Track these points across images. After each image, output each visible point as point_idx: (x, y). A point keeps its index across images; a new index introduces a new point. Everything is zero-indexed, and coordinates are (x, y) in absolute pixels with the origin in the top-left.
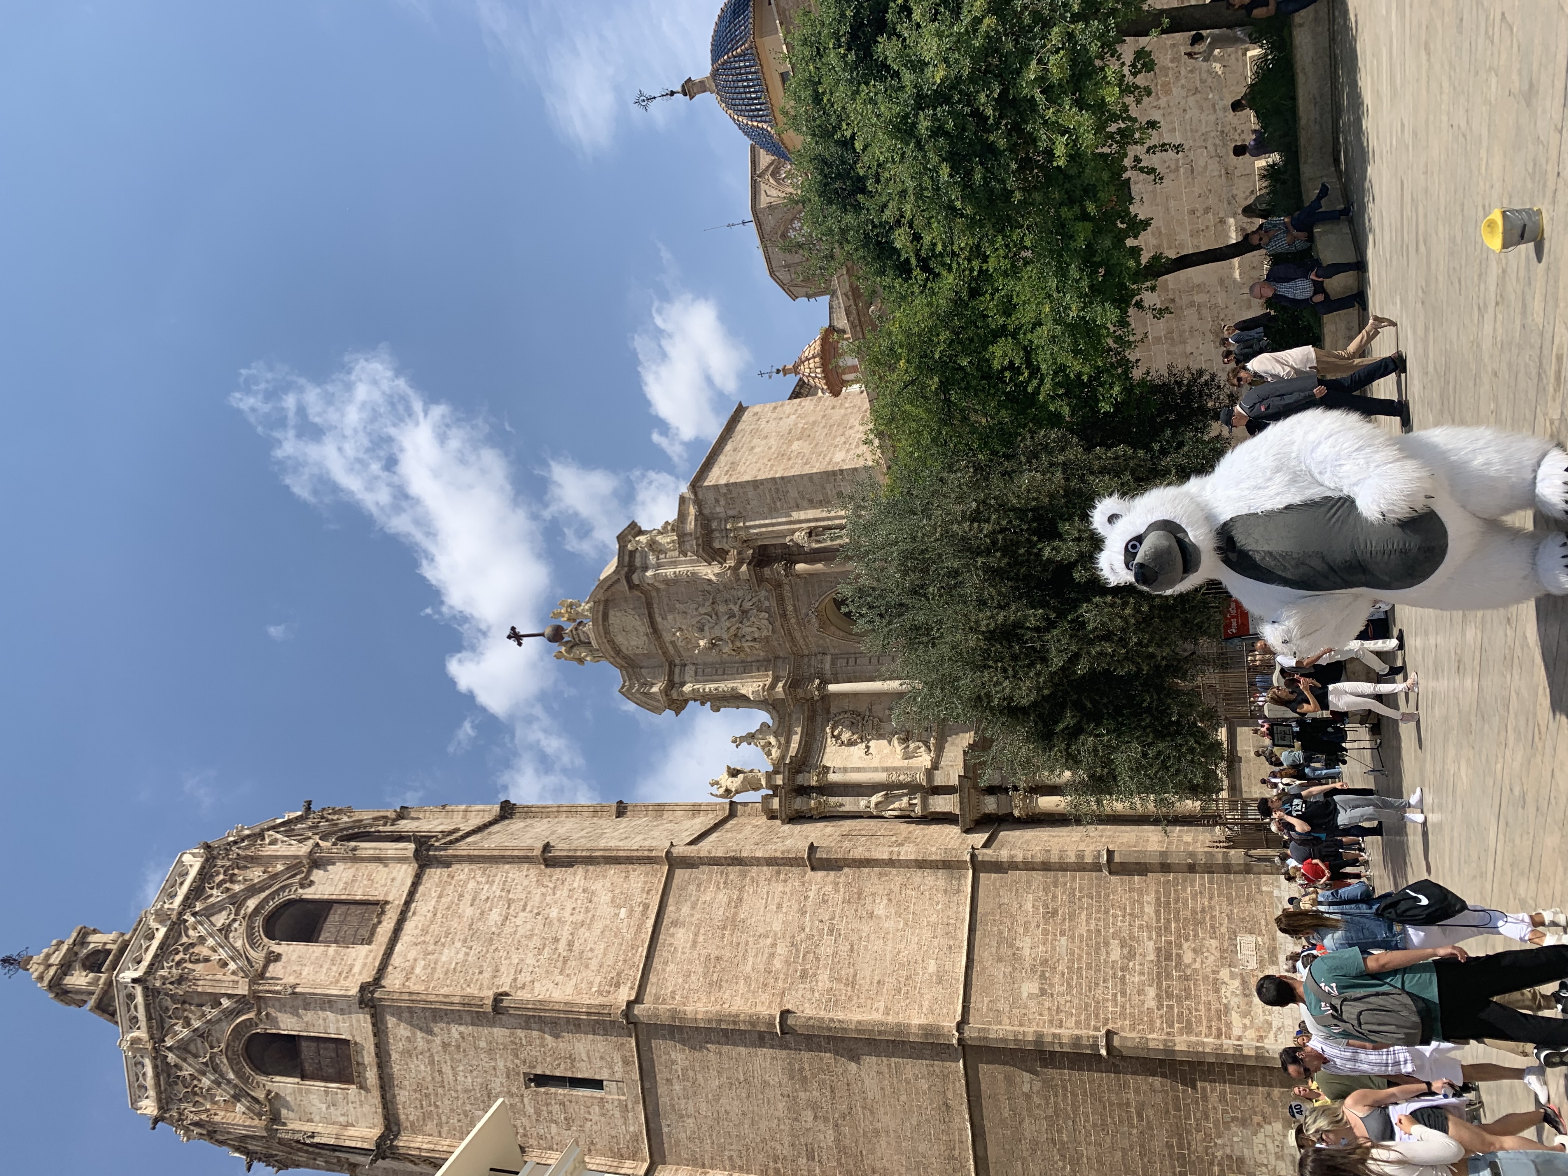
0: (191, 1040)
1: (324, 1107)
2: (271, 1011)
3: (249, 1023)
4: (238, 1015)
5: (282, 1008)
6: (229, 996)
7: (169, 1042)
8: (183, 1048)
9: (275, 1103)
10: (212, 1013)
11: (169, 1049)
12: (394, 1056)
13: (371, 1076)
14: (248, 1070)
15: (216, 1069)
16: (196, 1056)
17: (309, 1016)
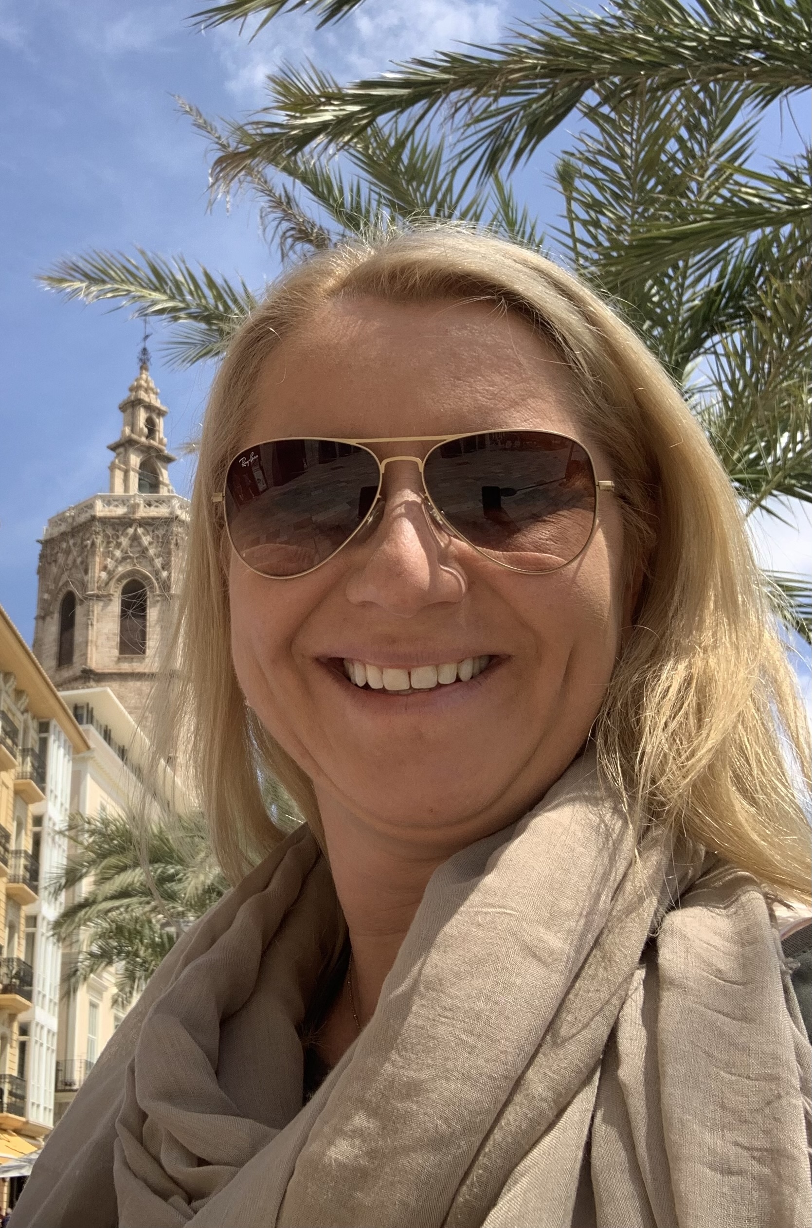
0: (140, 544)
1: (106, 631)
2: (159, 605)
3: (152, 588)
4: (157, 579)
5: (162, 612)
6: (169, 577)
7: (140, 531)
8: (135, 538)
9: (108, 598)
10: (158, 562)
11: (136, 530)
12: (138, 684)
13: (126, 667)
14: (125, 582)
15: (124, 559)
16: (131, 546)
17: (158, 629)
